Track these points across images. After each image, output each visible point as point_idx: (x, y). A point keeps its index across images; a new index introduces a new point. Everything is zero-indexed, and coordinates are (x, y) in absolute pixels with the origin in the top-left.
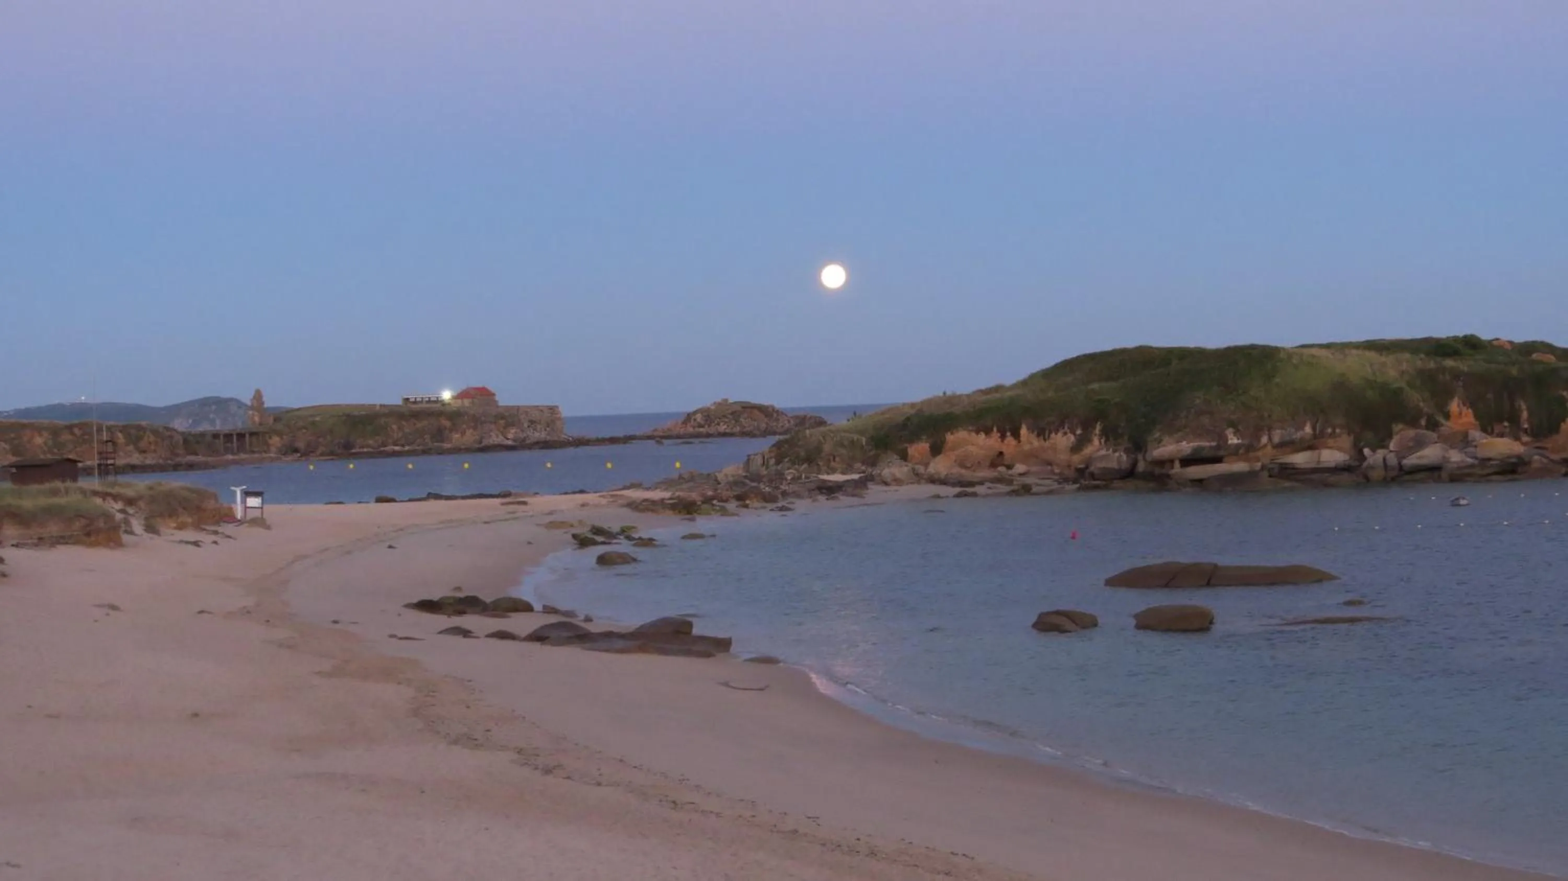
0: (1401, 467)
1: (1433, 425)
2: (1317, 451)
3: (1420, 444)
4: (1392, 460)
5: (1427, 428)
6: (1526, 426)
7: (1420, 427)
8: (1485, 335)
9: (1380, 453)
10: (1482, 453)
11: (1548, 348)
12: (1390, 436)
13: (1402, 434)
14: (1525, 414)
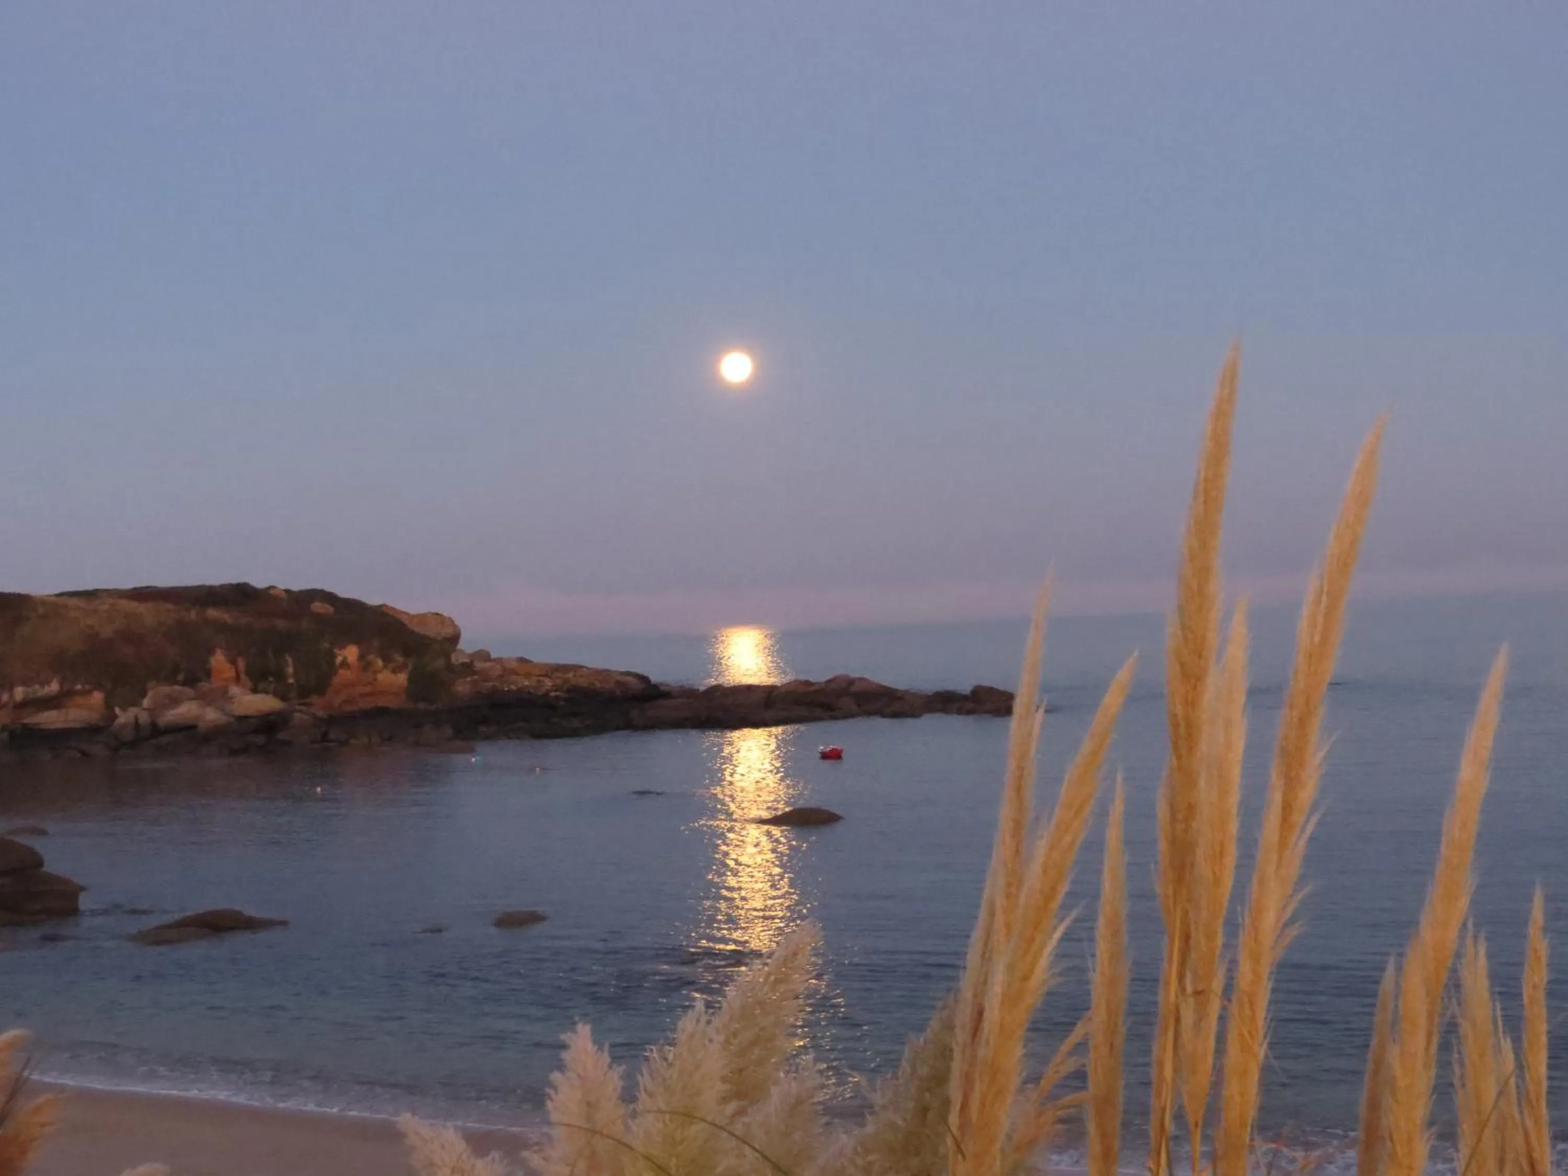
0: (154, 725)
1: (191, 681)
2: (64, 711)
3: (175, 701)
4: (144, 718)
5: (184, 684)
6: (291, 681)
7: (177, 683)
8: (259, 582)
9: (133, 711)
10: (239, 710)
11: (330, 598)
12: (144, 695)
13: (155, 692)
14: (290, 670)
